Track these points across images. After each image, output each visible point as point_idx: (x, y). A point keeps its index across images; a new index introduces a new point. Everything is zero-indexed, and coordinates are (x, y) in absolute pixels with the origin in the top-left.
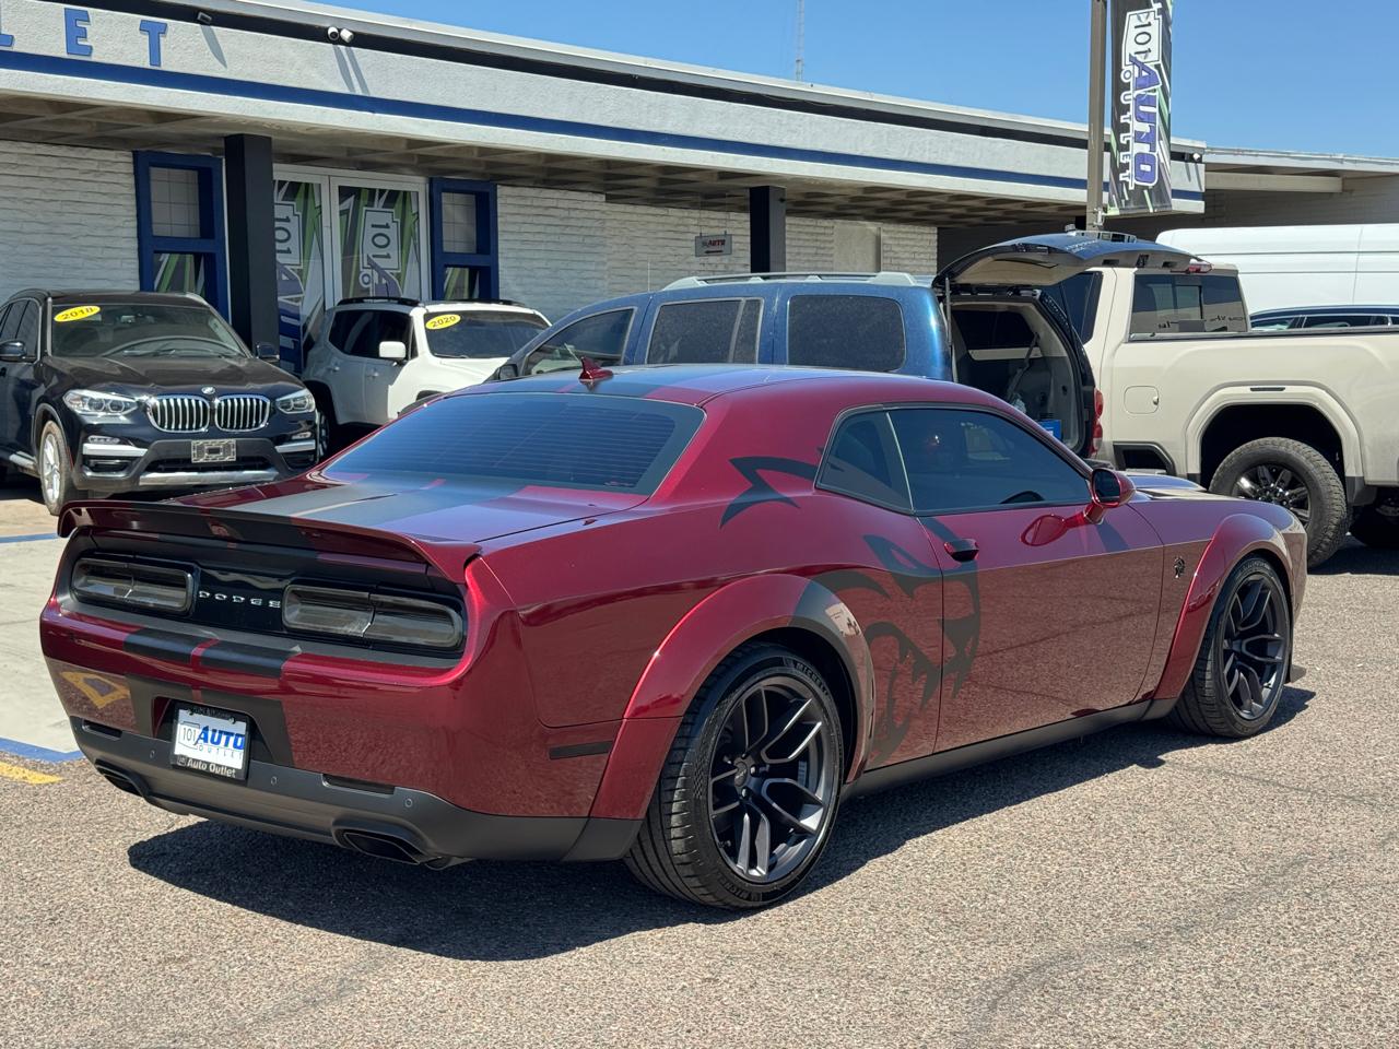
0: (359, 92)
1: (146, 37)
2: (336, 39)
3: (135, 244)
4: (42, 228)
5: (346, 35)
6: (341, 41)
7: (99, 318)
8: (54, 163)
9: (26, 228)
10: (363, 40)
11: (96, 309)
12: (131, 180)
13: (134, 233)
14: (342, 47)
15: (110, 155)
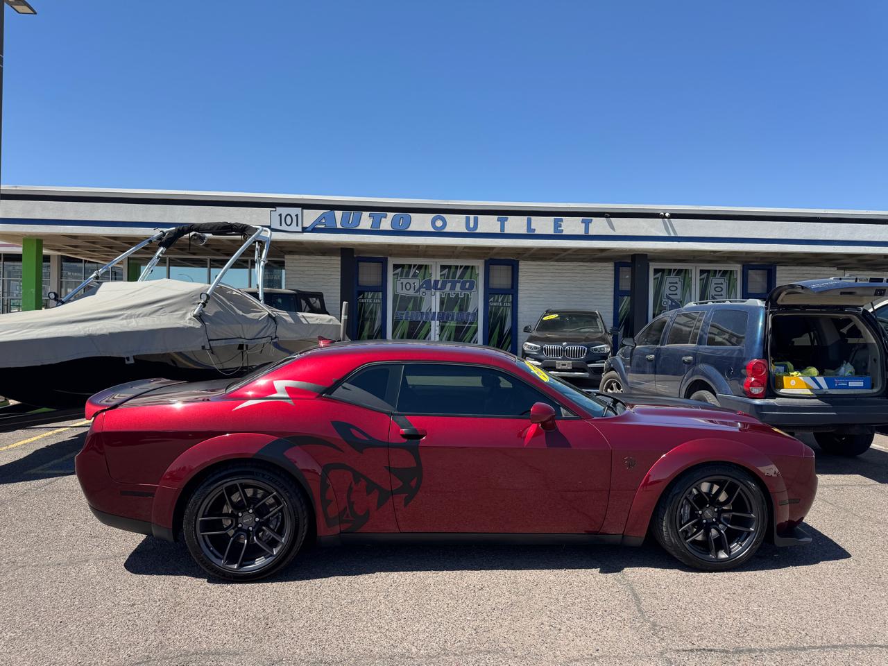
0: (672, 235)
1: (584, 225)
2: (664, 217)
3: (613, 294)
4: (579, 289)
5: (667, 215)
6: (666, 218)
7: (559, 318)
8: (585, 268)
9: (574, 289)
10: (675, 216)
11: (557, 316)
12: (613, 272)
13: (613, 289)
14: (666, 220)
15: (606, 264)
